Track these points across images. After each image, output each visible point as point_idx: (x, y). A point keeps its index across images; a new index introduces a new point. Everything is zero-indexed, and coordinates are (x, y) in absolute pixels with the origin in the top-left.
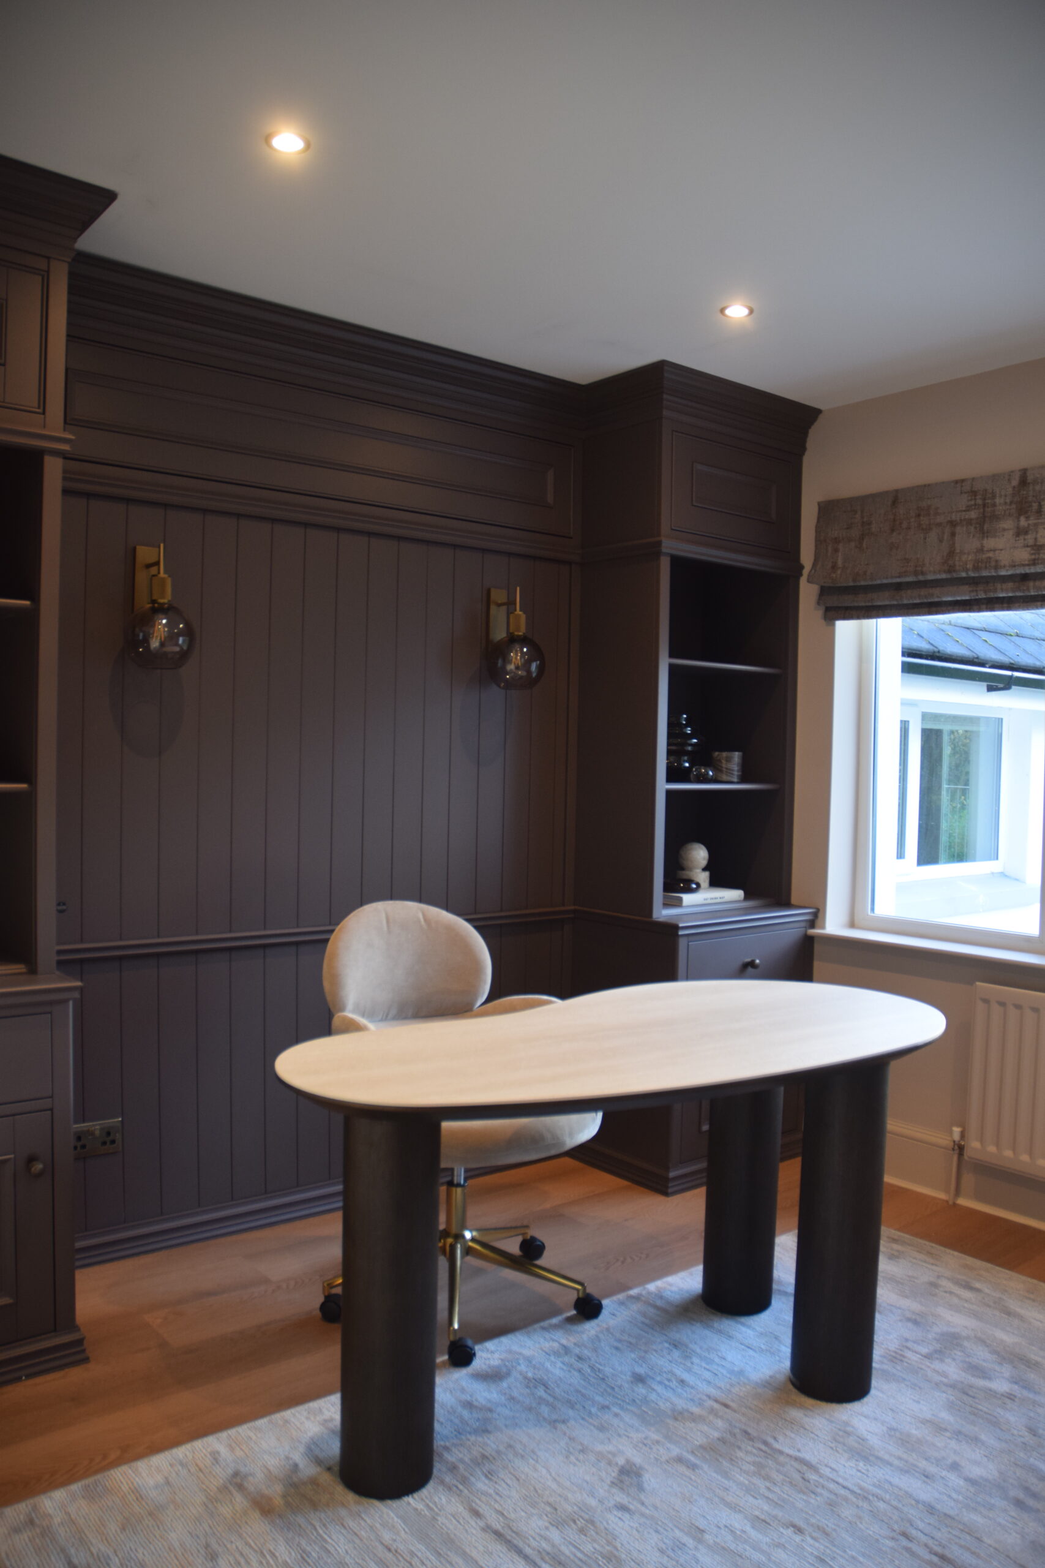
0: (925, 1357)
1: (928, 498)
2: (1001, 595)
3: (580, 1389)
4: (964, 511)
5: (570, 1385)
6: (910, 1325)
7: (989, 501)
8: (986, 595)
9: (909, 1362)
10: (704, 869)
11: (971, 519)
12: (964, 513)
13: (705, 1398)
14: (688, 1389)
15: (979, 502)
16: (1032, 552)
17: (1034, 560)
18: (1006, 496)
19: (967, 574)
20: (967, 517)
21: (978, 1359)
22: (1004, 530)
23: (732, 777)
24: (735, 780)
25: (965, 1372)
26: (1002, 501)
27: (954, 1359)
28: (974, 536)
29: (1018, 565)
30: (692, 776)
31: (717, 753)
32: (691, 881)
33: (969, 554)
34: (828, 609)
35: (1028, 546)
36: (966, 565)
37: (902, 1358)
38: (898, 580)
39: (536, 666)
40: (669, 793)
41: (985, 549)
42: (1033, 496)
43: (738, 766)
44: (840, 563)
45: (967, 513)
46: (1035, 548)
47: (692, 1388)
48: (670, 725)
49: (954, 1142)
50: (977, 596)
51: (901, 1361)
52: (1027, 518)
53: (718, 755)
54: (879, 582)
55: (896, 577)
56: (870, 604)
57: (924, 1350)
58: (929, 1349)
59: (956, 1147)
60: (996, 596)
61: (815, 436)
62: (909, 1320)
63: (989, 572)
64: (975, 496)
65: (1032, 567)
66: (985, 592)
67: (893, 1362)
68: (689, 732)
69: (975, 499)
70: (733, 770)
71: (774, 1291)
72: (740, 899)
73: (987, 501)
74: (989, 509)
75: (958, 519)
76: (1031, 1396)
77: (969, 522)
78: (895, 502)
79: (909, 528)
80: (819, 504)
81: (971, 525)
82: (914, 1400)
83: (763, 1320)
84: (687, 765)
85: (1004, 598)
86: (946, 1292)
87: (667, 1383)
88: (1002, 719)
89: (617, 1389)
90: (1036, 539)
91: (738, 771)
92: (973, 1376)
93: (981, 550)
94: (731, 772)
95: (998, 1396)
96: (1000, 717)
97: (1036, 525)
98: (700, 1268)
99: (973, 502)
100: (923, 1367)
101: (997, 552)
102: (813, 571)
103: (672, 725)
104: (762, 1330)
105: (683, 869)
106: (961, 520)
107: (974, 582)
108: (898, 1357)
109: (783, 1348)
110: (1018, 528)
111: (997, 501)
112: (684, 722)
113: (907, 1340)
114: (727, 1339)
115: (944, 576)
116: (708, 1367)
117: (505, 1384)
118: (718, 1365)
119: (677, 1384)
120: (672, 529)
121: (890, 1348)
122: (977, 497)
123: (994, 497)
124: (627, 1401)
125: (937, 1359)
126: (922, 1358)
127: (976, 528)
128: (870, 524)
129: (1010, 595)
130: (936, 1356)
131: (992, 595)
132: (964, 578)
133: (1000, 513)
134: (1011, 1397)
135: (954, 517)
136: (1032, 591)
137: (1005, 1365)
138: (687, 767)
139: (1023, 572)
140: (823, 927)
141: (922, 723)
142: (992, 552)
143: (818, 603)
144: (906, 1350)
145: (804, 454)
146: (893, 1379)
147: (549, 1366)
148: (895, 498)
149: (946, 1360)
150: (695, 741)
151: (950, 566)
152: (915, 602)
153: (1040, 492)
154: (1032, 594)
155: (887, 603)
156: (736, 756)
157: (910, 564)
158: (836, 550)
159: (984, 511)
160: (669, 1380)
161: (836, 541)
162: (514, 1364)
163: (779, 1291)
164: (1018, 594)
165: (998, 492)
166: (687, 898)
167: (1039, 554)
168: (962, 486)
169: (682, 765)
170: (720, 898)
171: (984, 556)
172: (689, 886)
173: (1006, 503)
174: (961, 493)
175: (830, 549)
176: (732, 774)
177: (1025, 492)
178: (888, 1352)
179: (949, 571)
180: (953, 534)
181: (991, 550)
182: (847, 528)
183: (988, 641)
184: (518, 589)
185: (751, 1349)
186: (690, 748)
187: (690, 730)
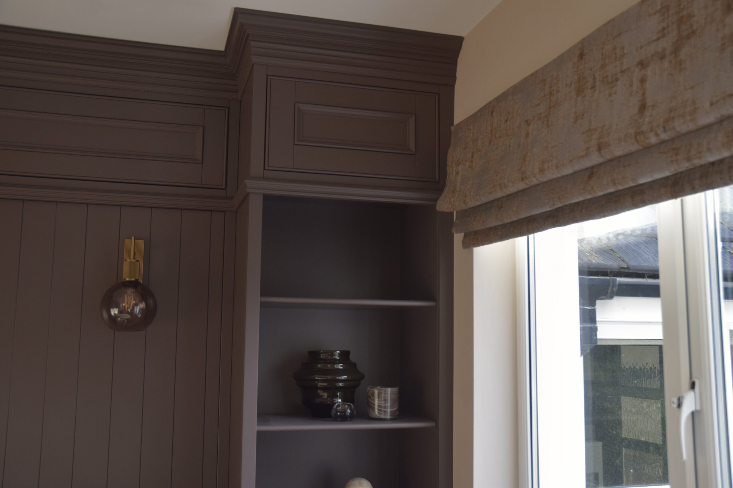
7: (555, 88)
11: (541, 114)
23: (384, 415)
24: (388, 418)
26: (564, 83)
31: (368, 390)
43: (391, 402)
44: (458, 185)
68: (341, 368)
69: (545, 90)
70: (385, 408)
73: (552, 88)
74: (554, 98)
78: (493, 112)
81: (540, 120)
102: (440, 198)
127: (543, 123)
133: (562, 99)
142: (555, 148)
145: (454, 84)
150: (346, 377)
156: (390, 392)
158: (458, 173)
159: (550, 101)
161: (458, 163)
175: (454, 174)
176: (385, 411)
180: (527, 135)
182: (465, 149)
186: (341, 384)
187: (341, 366)
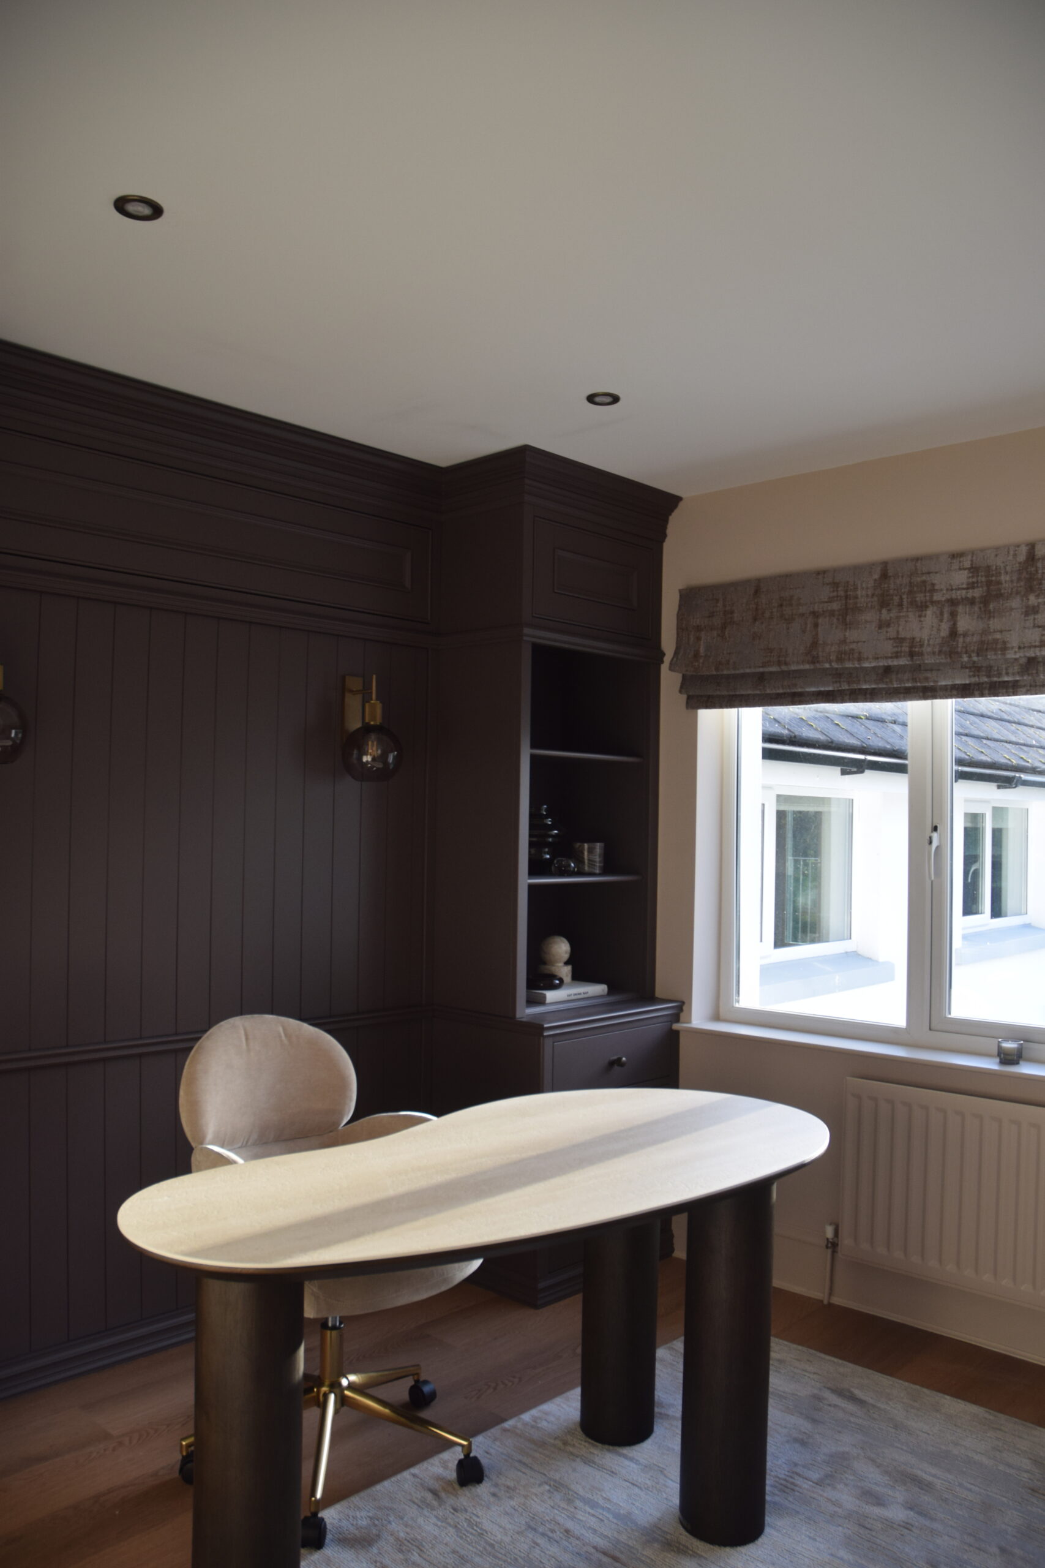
0: (817, 1484)
1: (791, 589)
2: (864, 687)
3: (458, 1549)
4: (826, 602)
5: (446, 1544)
6: (797, 1445)
7: (851, 593)
8: (849, 686)
9: (801, 1491)
10: (566, 963)
11: (834, 611)
12: (826, 604)
13: (593, 1550)
14: (572, 1540)
15: (842, 593)
16: (895, 645)
17: (897, 652)
18: (867, 588)
19: (831, 665)
20: (829, 608)
21: (870, 1483)
22: (866, 622)
23: (594, 869)
24: (597, 871)
25: (859, 1499)
26: (864, 593)
27: (846, 1485)
28: (836, 628)
29: (881, 658)
30: (553, 868)
31: (578, 844)
32: (554, 977)
33: (832, 645)
34: (689, 698)
35: (890, 639)
36: (830, 656)
37: (792, 1487)
38: (761, 670)
39: (394, 757)
40: (531, 887)
41: (848, 641)
42: (895, 590)
43: (600, 857)
44: (702, 650)
45: (829, 604)
46: (897, 641)
47: (578, 1538)
48: (532, 816)
49: (828, 1239)
50: (841, 687)
51: (793, 1490)
52: (889, 610)
53: (580, 846)
54: (742, 671)
55: (760, 667)
56: (733, 693)
57: (815, 1476)
58: (819, 1474)
59: (830, 1245)
60: (859, 687)
61: (676, 523)
62: (796, 1440)
63: (854, 664)
64: (837, 587)
65: (895, 660)
66: (849, 683)
67: (784, 1492)
68: (550, 823)
69: (837, 591)
70: (595, 862)
71: (655, 1414)
72: (602, 993)
73: (849, 593)
74: (851, 601)
75: (821, 610)
76: (927, 1523)
77: (832, 613)
78: (757, 592)
79: (771, 618)
80: (680, 591)
81: (834, 616)
82: (810, 1537)
83: (645, 1451)
84: (548, 856)
85: (867, 689)
86: (830, 1405)
87: (550, 1534)
88: (852, 800)
89: (496, 1546)
90: (898, 632)
91: (600, 862)
92: (867, 1503)
93: (844, 641)
94: (593, 863)
95: (895, 1526)
96: (851, 797)
97: (898, 618)
98: (578, 1391)
99: (835, 594)
100: (815, 1496)
101: (859, 644)
102: (675, 659)
103: (534, 816)
104: (646, 1462)
105: (545, 963)
106: (823, 611)
107: (838, 675)
108: (789, 1485)
109: (670, 1483)
110: (880, 620)
111: (859, 593)
112: (545, 813)
113: (796, 1465)
114: (610, 1475)
115: (807, 667)
116: (591, 1511)
117: (375, 1550)
118: (603, 1508)
119: (561, 1535)
120: (533, 617)
121: (780, 1476)
122: (840, 589)
123: (856, 589)
124: (509, 1560)
125: (829, 1485)
126: (814, 1485)
127: (838, 619)
128: (732, 612)
129: (873, 686)
130: (828, 1481)
131: (855, 686)
132: (827, 669)
133: (862, 605)
134: (907, 1526)
135: (816, 609)
136: (895, 683)
137: (897, 1488)
138: (548, 859)
139: (886, 664)
140: (689, 1021)
141: (777, 805)
142: (855, 644)
143: (680, 692)
144: (797, 1477)
145: (663, 541)
146: (787, 1513)
147: (422, 1522)
148: (757, 587)
149: (838, 1487)
150: (556, 832)
151: (814, 657)
152: (778, 691)
153: (901, 585)
154: (895, 686)
155: (750, 692)
156: (598, 847)
157: (772, 654)
158: (699, 639)
159: (846, 603)
160: (553, 1531)
161: (698, 629)
162: (385, 1522)
163: (660, 1414)
164: (881, 686)
165: (859, 585)
166: (551, 996)
167: (901, 647)
168: (824, 578)
169: (543, 856)
170: (584, 993)
171: (847, 648)
172: (552, 982)
173: (867, 596)
174: (824, 584)
175: (692, 638)
176: (594, 865)
177: (886, 586)
178: (777, 1479)
179: (813, 663)
180: (816, 625)
181: (854, 642)
182: (709, 617)
183: (840, 724)
184: (374, 676)
185: (636, 1486)
186: (550, 840)
187: (550, 821)
